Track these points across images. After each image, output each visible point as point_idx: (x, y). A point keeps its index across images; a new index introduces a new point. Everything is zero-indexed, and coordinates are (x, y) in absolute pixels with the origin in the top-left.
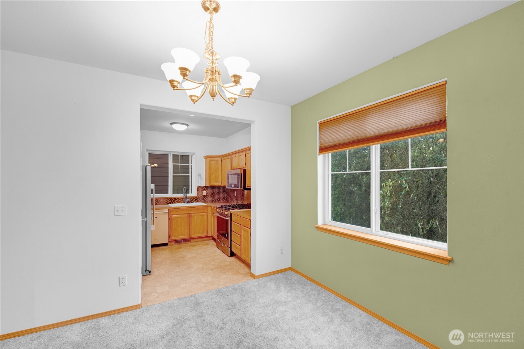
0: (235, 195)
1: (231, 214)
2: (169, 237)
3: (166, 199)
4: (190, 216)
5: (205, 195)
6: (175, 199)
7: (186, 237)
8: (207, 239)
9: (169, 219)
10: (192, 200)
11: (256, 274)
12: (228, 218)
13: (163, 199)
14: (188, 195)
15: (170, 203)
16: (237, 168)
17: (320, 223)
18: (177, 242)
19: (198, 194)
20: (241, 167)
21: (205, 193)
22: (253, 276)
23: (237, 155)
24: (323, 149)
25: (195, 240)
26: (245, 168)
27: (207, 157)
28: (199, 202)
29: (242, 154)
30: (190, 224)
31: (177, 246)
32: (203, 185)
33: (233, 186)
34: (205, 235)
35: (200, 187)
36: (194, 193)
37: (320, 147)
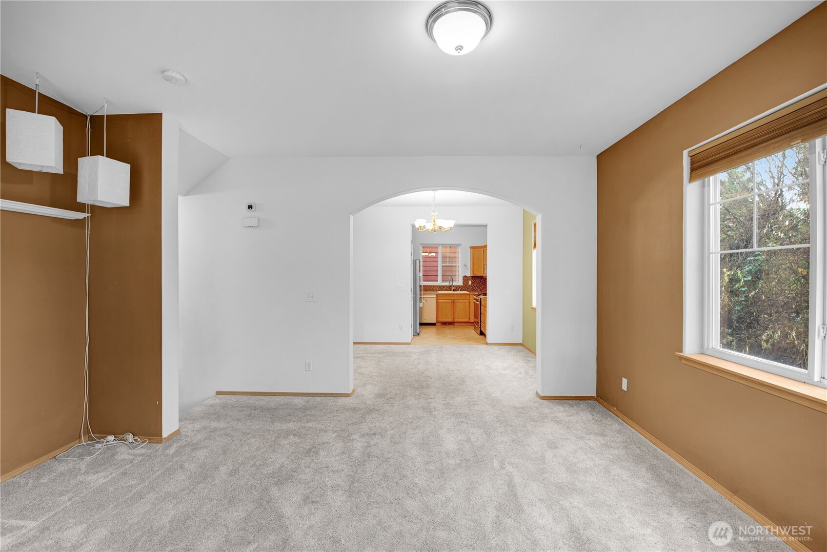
1: (481, 299)
2: (437, 318)
3: (436, 286)
4: (453, 302)
5: (471, 284)
6: (443, 287)
7: (450, 320)
8: (469, 324)
9: (437, 303)
10: (457, 288)
11: (489, 342)
12: (479, 303)
13: (433, 286)
14: (455, 284)
15: (439, 290)
18: (444, 323)
19: (464, 283)
21: (470, 283)
22: (487, 344)
25: (458, 324)
27: (472, 248)
28: (465, 290)
30: (453, 308)
31: (444, 326)
32: (469, 274)
34: (467, 320)
35: (465, 276)
36: (459, 282)
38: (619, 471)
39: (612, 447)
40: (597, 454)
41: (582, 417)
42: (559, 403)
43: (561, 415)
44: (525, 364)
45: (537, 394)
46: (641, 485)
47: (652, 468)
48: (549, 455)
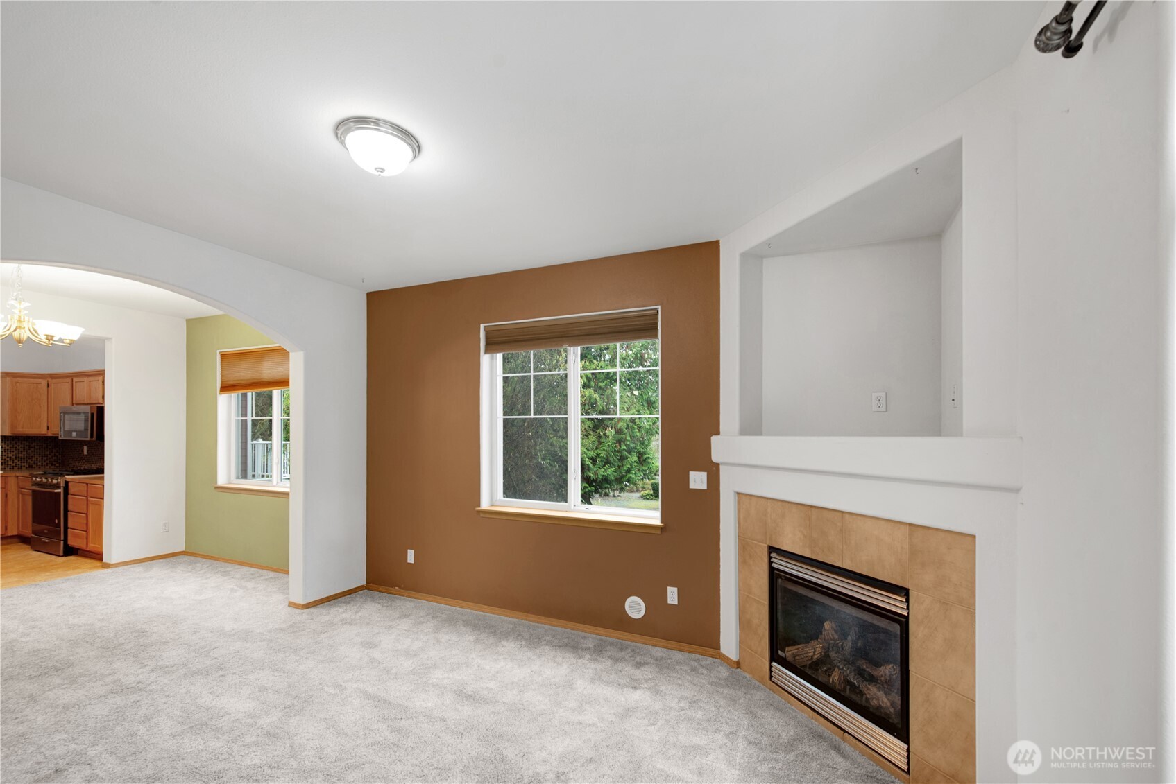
0: (85, 453)
1: (66, 483)
11: (113, 562)
12: (60, 490)
16: (86, 402)
17: (222, 481)
20: (94, 402)
23: (85, 379)
24: (225, 388)
26: (101, 404)
29: (96, 378)
33: (74, 434)
37: (222, 385)
38: (447, 637)
39: (424, 622)
40: (417, 633)
41: (371, 610)
42: (329, 605)
43: (345, 616)
44: (226, 578)
45: (292, 605)
46: (471, 638)
47: (467, 623)
48: (376, 654)
